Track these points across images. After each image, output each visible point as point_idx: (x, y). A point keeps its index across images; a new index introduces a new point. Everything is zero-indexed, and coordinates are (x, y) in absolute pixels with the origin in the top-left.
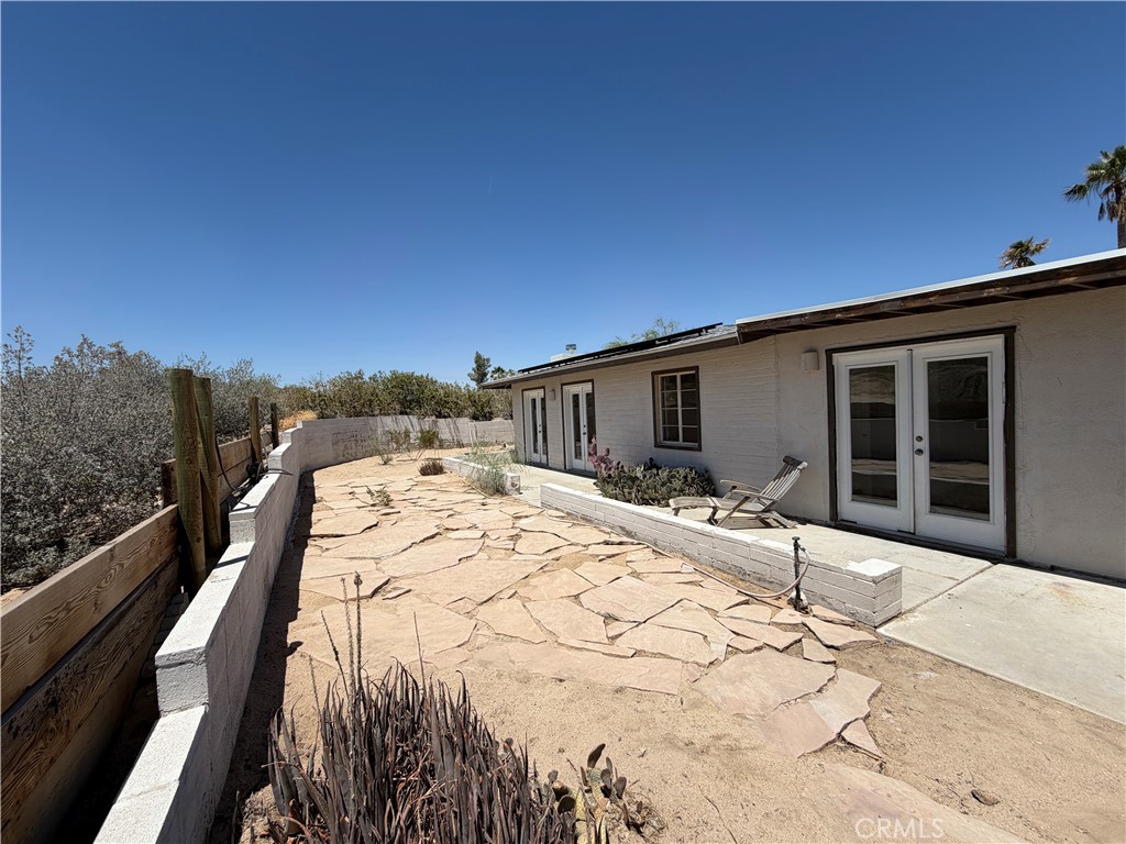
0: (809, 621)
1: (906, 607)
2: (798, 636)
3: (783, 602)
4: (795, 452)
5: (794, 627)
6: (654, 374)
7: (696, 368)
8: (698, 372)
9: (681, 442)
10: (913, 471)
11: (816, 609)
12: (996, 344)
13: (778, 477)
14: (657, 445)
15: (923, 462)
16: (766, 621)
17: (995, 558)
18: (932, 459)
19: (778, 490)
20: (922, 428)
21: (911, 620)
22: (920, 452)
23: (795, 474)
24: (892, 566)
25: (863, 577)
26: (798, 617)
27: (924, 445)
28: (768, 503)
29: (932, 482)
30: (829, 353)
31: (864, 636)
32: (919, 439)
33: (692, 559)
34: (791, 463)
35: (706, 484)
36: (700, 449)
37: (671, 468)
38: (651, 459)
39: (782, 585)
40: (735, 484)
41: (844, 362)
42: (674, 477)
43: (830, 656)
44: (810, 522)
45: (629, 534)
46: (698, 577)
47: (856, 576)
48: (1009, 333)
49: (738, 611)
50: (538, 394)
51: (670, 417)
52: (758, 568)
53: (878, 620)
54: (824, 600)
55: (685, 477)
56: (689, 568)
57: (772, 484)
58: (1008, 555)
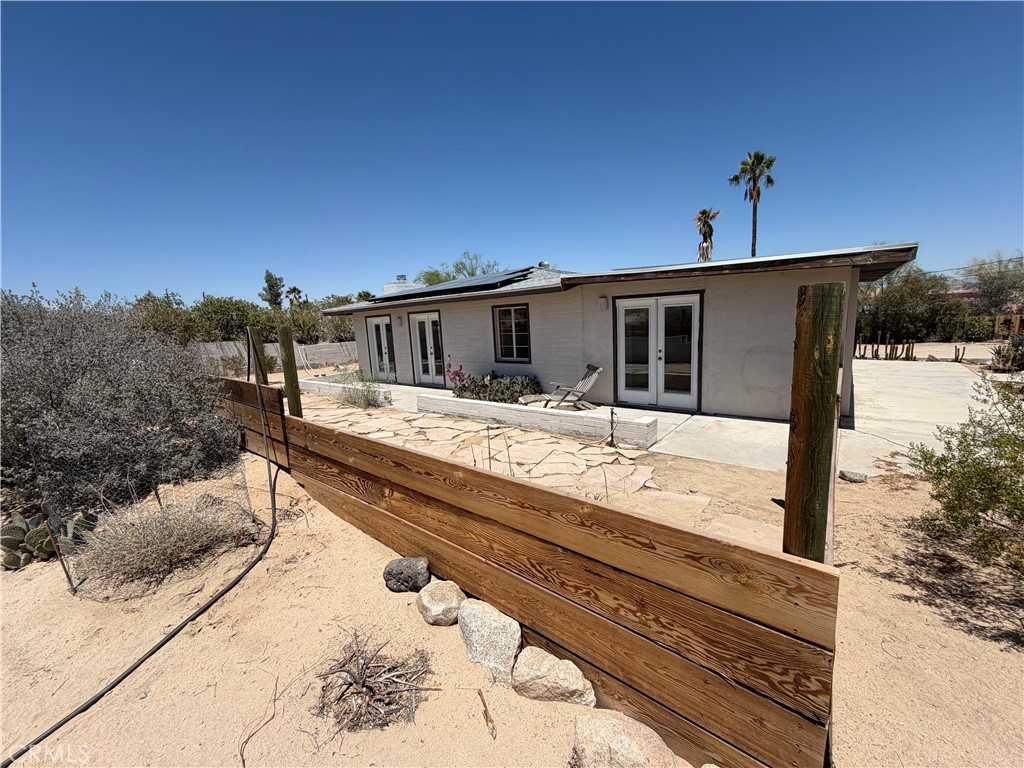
0: (619, 450)
1: (659, 438)
2: (616, 457)
3: (603, 445)
4: (594, 361)
5: (612, 454)
6: (493, 307)
7: (527, 304)
8: (528, 307)
9: (515, 358)
10: (656, 370)
11: (620, 445)
12: (696, 298)
13: (584, 378)
14: (496, 361)
15: (662, 363)
16: (599, 453)
17: (692, 413)
18: (666, 363)
19: (585, 386)
20: (662, 346)
21: (661, 444)
22: (660, 358)
23: (595, 376)
24: (654, 419)
25: (643, 424)
26: (613, 450)
27: (662, 355)
28: (580, 395)
29: (666, 376)
30: (614, 299)
31: (644, 452)
32: (660, 351)
33: (546, 431)
34: (592, 369)
35: (536, 387)
36: (530, 362)
37: (512, 377)
38: (493, 372)
39: (602, 437)
40: (558, 384)
41: (622, 304)
42: (514, 383)
43: (632, 462)
44: (603, 405)
45: (499, 422)
46: (555, 440)
47: (639, 425)
48: (702, 293)
49: (583, 451)
50: (383, 321)
51: (507, 340)
52: (588, 429)
53: (649, 445)
54: (623, 440)
55: (522, 382)
56: (548, 436)
57: (581, 383)
58: (698, 411)
